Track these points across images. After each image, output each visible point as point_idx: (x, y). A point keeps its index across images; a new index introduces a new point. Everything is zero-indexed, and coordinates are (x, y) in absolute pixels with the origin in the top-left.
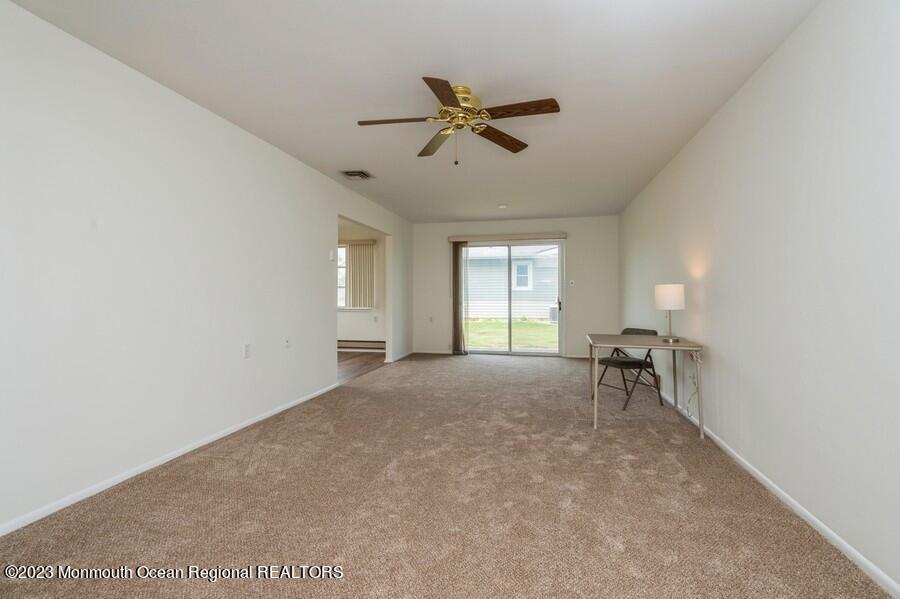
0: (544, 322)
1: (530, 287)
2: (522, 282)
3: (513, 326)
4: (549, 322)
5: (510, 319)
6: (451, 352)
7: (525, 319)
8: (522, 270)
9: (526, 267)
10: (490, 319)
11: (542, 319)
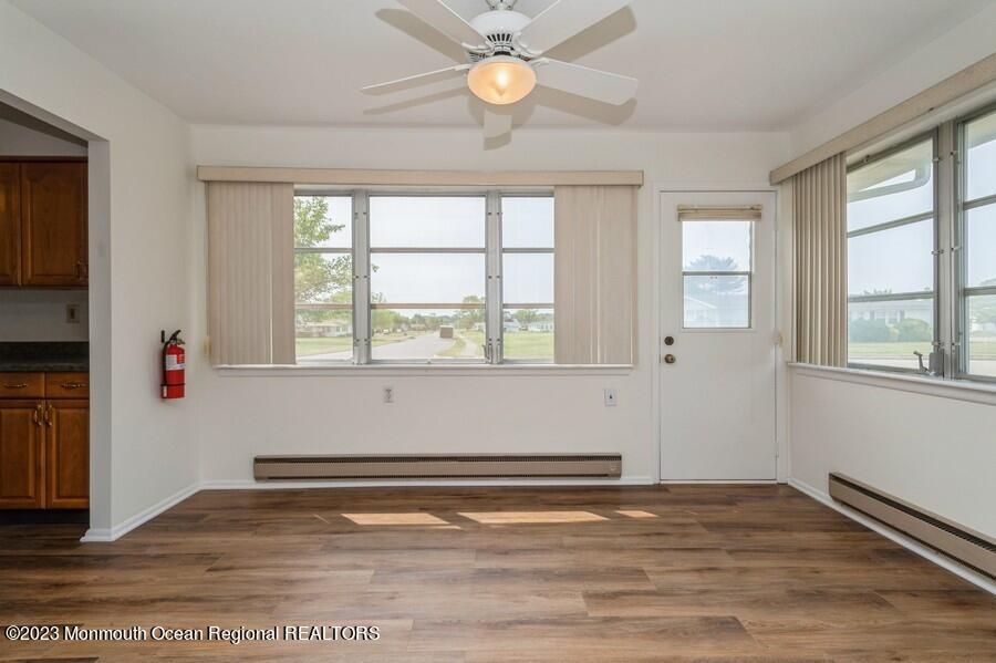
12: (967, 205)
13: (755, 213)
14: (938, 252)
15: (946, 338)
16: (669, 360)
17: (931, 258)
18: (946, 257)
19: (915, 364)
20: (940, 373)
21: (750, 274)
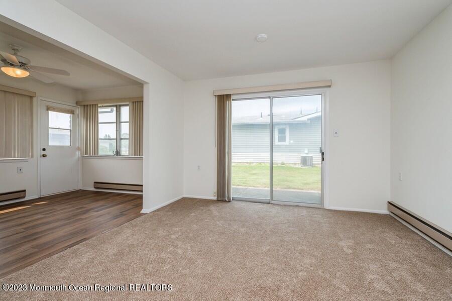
0: (297, 166)
1: (287, 142)
2: (282, 139)
3: (273, 169)
4: (300, 166)
5: (272, 163)
6: (215, 198)
7: (284, 164)
8: (282, 131)
9: (285, 129)
10: (260, 163)
11: (295, 164)
12: (121, 122)
13: (72, 112)
14: (117, 131)
15: (118, 148)
16: (44, 156)
17: (115, 132)
18: (118, 132)
19: (112, 153)
20: (117, 155)
21: (71, 130)
